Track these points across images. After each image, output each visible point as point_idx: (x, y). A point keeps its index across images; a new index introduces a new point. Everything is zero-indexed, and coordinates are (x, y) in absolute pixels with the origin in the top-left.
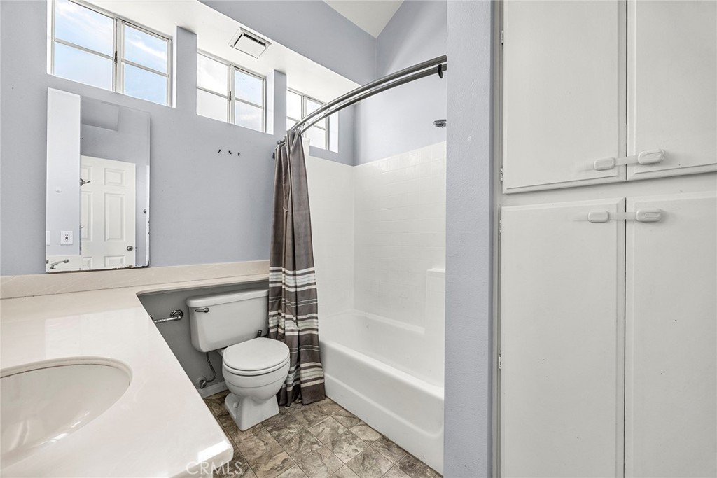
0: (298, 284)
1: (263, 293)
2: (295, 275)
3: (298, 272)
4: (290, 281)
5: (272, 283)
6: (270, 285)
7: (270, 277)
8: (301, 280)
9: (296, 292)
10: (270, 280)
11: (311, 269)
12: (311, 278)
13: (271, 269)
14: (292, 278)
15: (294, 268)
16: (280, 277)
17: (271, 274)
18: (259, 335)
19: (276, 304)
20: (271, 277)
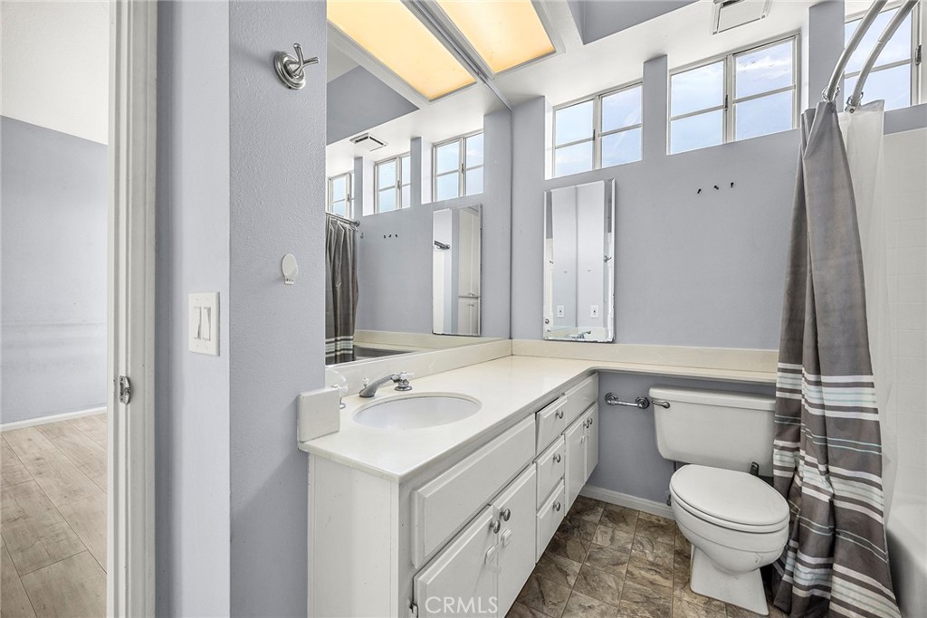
0: (826, 403)
1: (767, 404)
2: (818, 383)
3: (824, 379)
4: (810, 394)
5: (782, 390)
6: (778, 394)
7: (778, 380)
8: (832, 397)
9: (824, 417)
10: (778, 385)
11: (866, 379)
12: (866, 398)
13: (781, 365)
14: (813, 388)
15: (818, 371)
16: (798, 382)
17: (780, 374)
18: (754, 470)
19: (792, 430)
20: (781, 380)
